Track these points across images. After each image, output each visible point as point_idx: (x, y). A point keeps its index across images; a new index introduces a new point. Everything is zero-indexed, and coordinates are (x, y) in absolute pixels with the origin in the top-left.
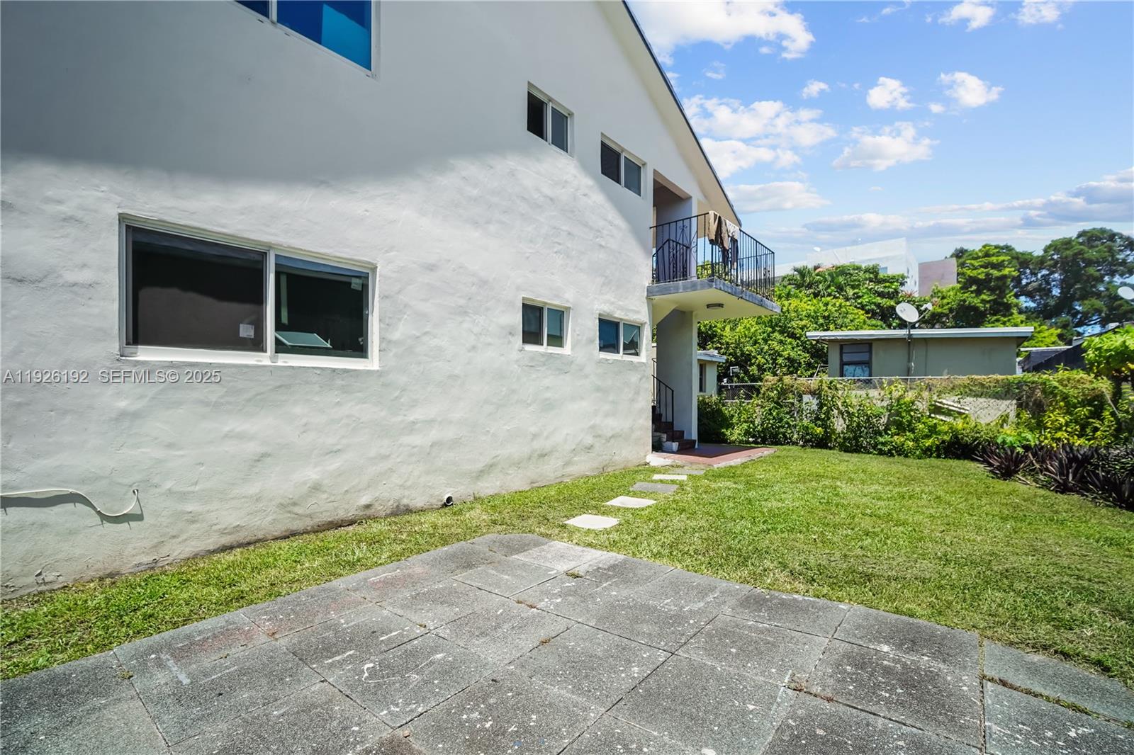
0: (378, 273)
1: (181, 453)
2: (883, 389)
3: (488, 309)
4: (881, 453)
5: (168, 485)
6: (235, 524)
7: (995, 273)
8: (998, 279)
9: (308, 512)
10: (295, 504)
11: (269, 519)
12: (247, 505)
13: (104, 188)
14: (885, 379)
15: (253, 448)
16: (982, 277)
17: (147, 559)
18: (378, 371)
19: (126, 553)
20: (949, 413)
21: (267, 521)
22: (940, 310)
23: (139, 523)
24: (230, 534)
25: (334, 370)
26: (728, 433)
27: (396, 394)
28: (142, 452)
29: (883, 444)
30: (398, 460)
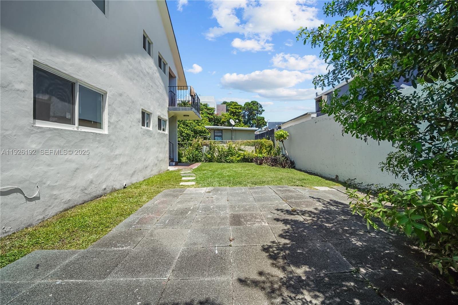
0: (107, 96)
1: (52, 168)
2: (227, 144)
3: (134, 112)
4: (227, 162)
5: (48, 183)
6: (69, 199)
7: (237, 111)
8: (238, 112)
9: (89, 192)
10: (86, 189)
11: (78, 196)
12: (72, 190)
13: (29, 48)
14: (228, 141)
15: (74, 166)
16: (234, 111)
17: (41, 217)
18: (108, 134)
19: (34, 215)
20: (242, 151)
21: (78, 198)
22: (224, 120)
23: (39, 201)
24: (67, 203)
25: (96, 133)
26: (182, 159)
27: (112, 144)
28: (40, 168)
29: (228, 160)
30: (112, 170)
